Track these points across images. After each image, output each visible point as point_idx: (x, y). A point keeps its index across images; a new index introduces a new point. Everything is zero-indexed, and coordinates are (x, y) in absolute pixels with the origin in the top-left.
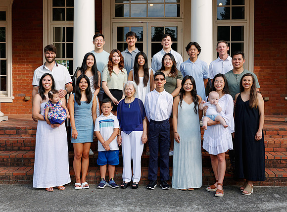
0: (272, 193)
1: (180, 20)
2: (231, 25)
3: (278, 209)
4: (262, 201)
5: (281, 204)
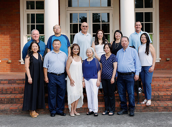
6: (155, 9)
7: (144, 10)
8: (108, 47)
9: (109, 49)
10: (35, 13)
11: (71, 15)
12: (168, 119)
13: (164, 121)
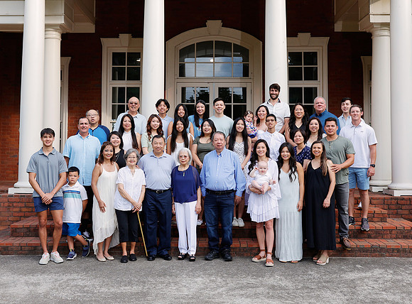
0: (354, 264)
1: (249, 81)
2: (303, 86)
3: (361, 279)
4: (345, 272)
5: (364, 275)
6: (321, 83)
7: (303, 84)
8: (301, 135)
9: (302, 137)
10: (125, 86)
11: (184, 89)
12: (342, 270)
13: (335, 273)
